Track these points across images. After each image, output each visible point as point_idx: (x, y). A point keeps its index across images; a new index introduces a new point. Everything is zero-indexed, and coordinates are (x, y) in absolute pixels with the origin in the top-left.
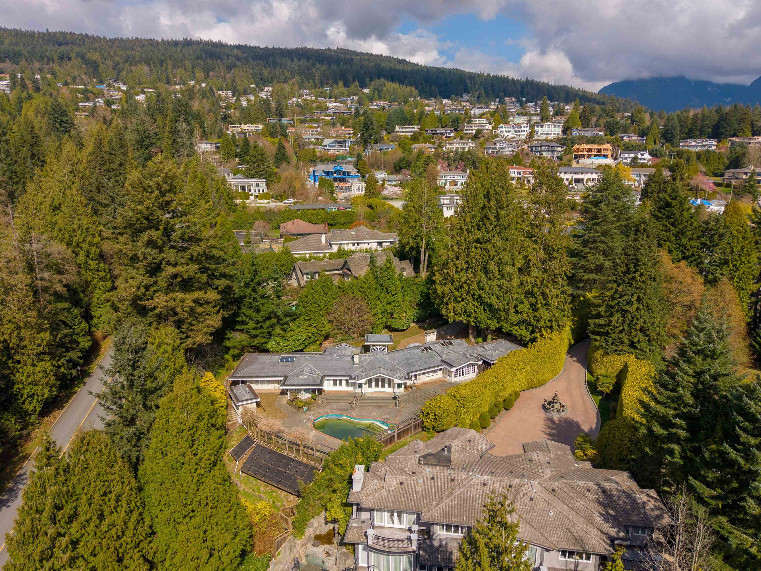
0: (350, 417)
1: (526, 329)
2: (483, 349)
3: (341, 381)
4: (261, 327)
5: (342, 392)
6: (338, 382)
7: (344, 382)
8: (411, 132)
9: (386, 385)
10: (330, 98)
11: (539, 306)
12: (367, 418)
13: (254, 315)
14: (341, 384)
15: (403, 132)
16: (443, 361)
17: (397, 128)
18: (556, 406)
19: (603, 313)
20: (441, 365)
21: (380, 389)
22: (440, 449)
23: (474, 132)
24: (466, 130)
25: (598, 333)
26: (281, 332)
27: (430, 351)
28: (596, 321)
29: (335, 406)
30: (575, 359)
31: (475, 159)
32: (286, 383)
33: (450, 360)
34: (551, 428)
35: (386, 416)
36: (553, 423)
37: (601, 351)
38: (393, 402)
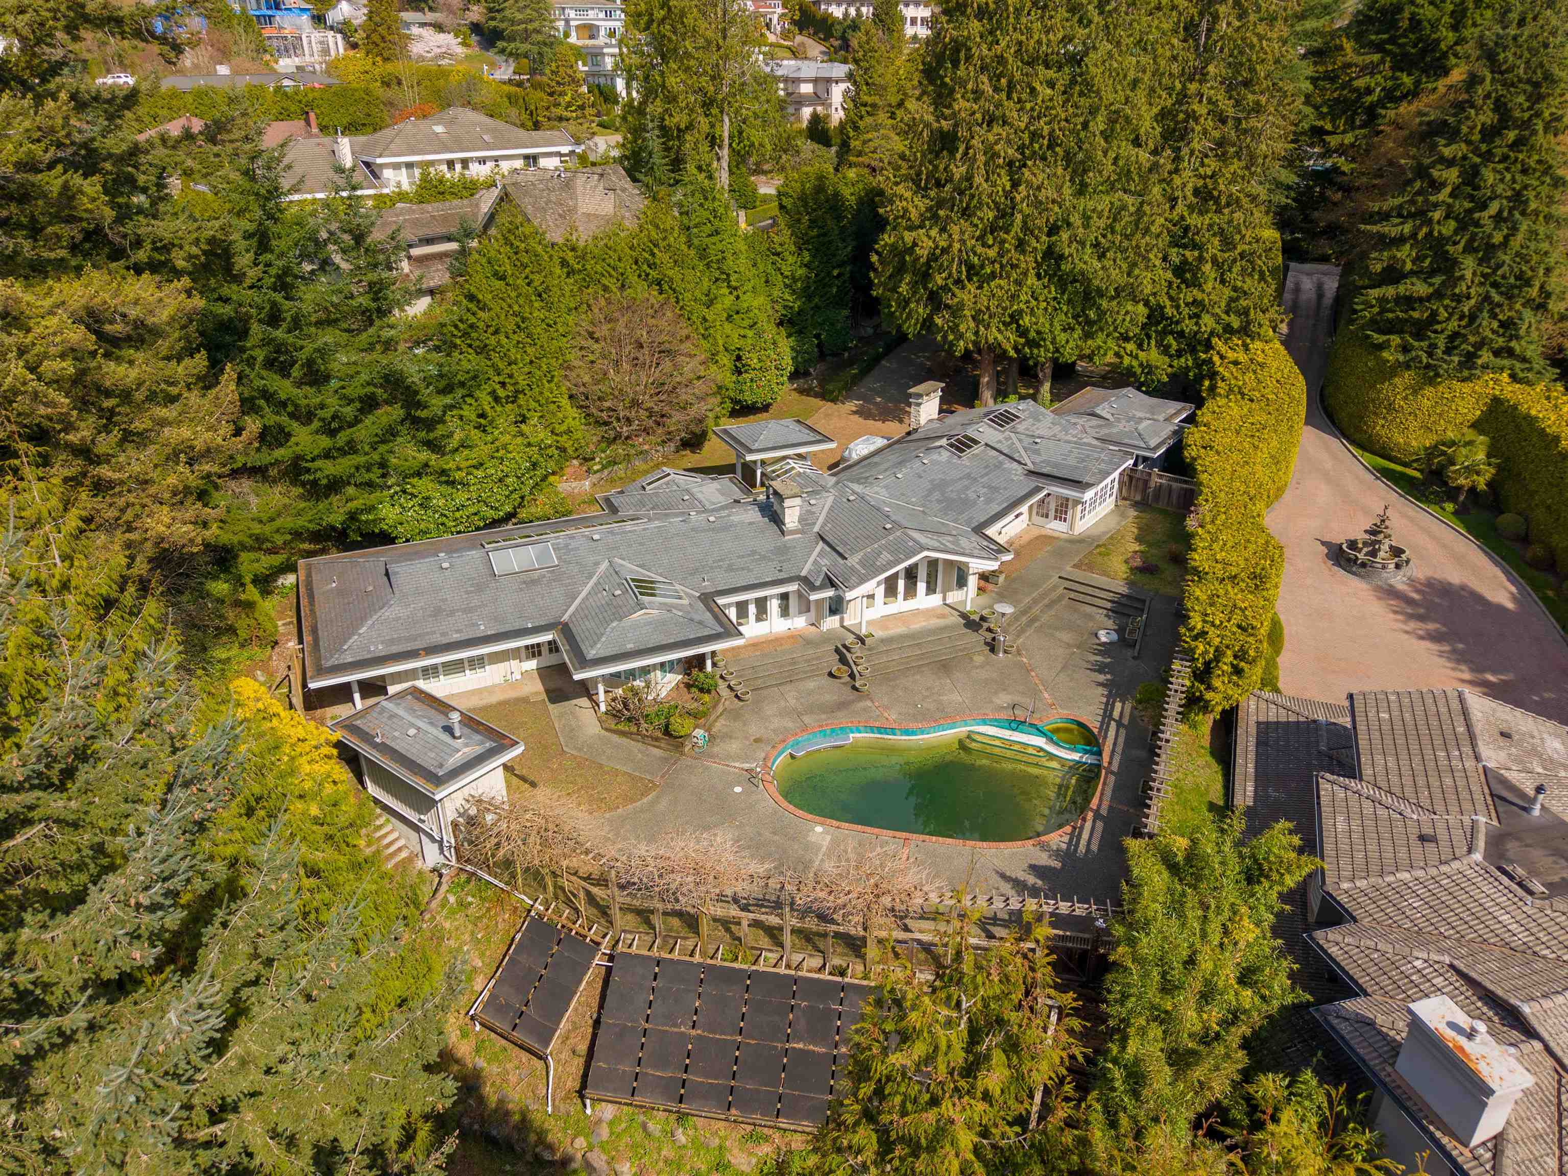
0: (880, 730)
1: (1159, 344)
2: (1095, 422)
3: (761, 604)
4: (351, 448)
5: (776, 641)
6: (752, 609)
7: (774, 606)
9: (921, 586)
12: (944, 717)
13: (307, 396)
14: (762, 615)
16: (1032, 473)
18: (1384, 552)
20: (1038, 489)
21: (900, 605)
25: (1390, 328)
26: (424, 455)
27: (976, 450)
28: (1390, 291)
29: (791, 697)
32: (591, 654)
33: (1056, 465)
34: (1421, 618)
35: (1004, 699)
36: (1409, 601)
37: (1408, 377)
38: (976, 639)
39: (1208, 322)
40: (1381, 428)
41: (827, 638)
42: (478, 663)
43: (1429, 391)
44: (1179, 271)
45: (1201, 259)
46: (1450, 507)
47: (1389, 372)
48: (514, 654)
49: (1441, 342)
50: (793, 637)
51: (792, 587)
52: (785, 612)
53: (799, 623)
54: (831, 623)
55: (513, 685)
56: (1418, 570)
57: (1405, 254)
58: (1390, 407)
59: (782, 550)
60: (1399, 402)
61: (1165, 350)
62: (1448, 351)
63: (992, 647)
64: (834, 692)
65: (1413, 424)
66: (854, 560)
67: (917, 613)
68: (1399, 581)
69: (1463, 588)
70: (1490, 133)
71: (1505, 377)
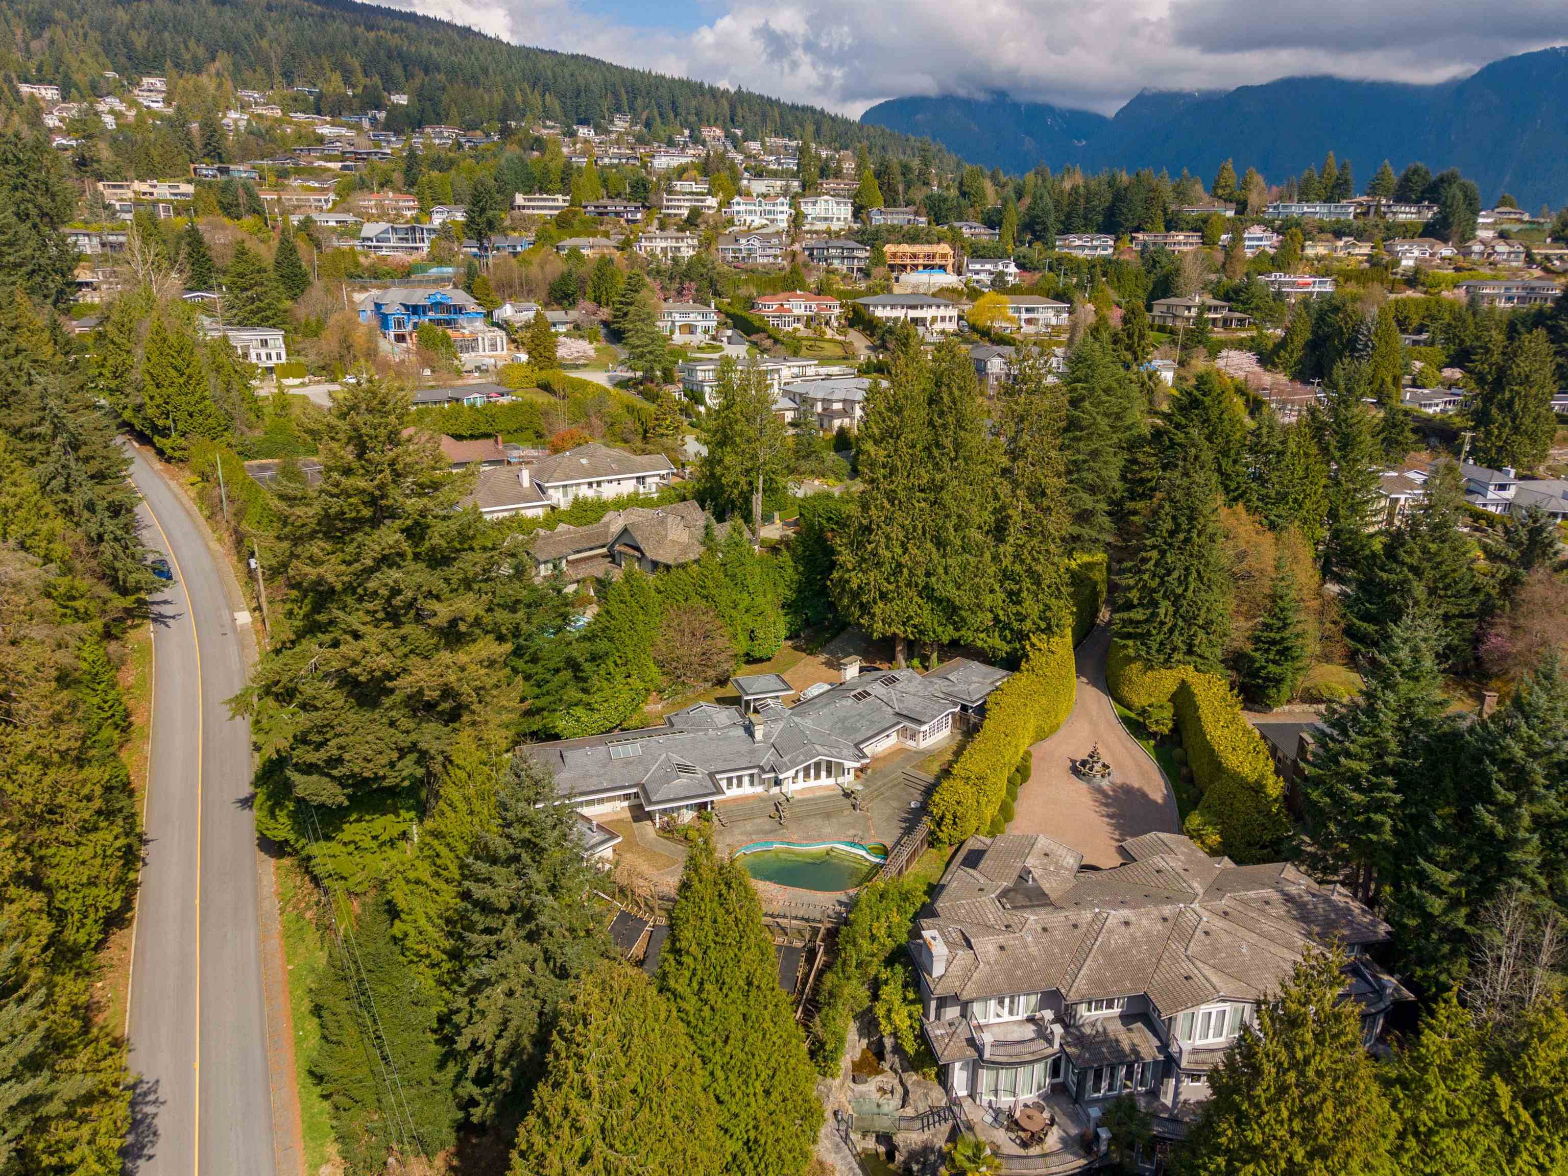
0: (789, 843)
1: (1000, 635)
2: (947, 683)
3: (740, 779)
4: (547, 693)
5: (745, 798)
6: (735, 781)
7: (746, 780)
8: (551, 208)
9: (823, 774)
10: (319, 112)
11: (1024, 594)
12: (821, 839)
14: (740, 784)
15: (534, 208)
16: (897, 714)
17: (519, 199)
18: (1097, 767)
19: (1136, 602)
20: (898, 723)
21: (812, 783)
22: (1015, 876)
23: (685, 213)
24: (668, 208)
25: (1129, 636)
26: (580, 695)
27: (869, 699)
28: (1125, 615)
29: (749, 826)
30: (1084, 680)
31: (716, 277)
32: (654, 799)
33: (911, 710)
34: (1107, 805)
35: (851, 832)
36: (1106, 795)
37: (1139, 665)
38: (847, 802)
39: (1028, 625)
40: (1126, 692)
41: (771, 798)
42: (600, 801)
43: (1149, 673)
44: (1010, 594)
45: (1020, 590)
46: (1152, 742)
47: (1129, 660)
48: (618, 798)
49: (1155, 646)
50: (755, 797)
51: (755, 771)
52: (752, 783)
53: (759, 789)
54: (775, 790)
55: (617, 813)
56: (1117, 778)
57: (1134, 595)
58: (1130, 680)
59: (752, 752)
60: (1134, 678)
61: (1004, 638)
62: (1158, 651)
63: (854, 807)
64: (767, 824)
65: (1143, 692)
66: (786, 759)
67: (820, 787)
68: (1105, 784)
69: (1139, 790)
70: (1172, 533)
71: (1191, 668)
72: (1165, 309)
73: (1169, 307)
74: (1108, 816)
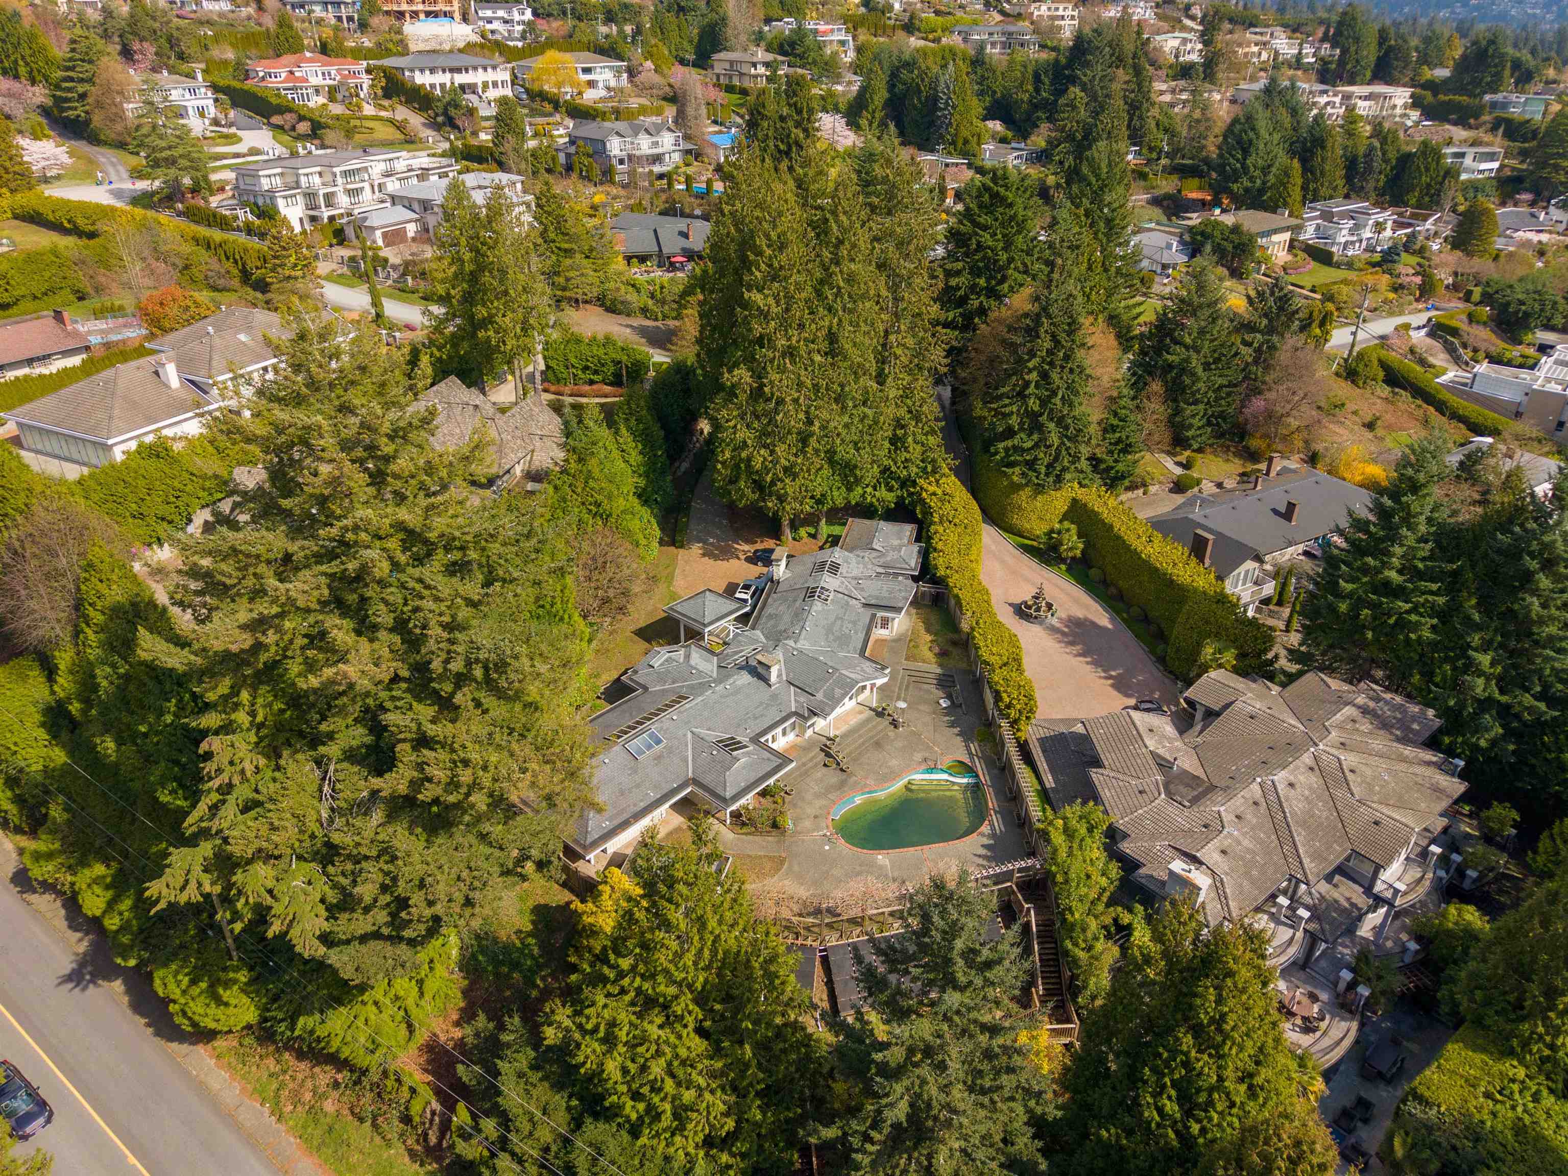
0: (868, 792)
1: (886, 486)
2: (875, 554)
12: (893, 775)
16: (866, 605)
18: (1043, 607)
20: (874, 616)
22: (1154, 765)
25: (1013, 465)
32: (728, 794)
34: (1072, 643)
35: (918, 757)
36: (1064, 634)
37: (1028, 491)
38: (885, 722)
39: (914, 470)
40: (1016, 520)
41: (811, 744)
43: (1039, 498)
46: (1063, 567)
47: (1016, 488)
49: (1043, 470)
50: (792, 747)
51: (794, 719)
52: (784, 733)
53: (792, 737)
54: (809, 733)
56: (1062, 614)
58: (1019, 508)
59: (774, 697)
60: (1024, 505)
62: (1047, 475)
63: (895, 724)
64: (832, 777)
65: (1034, 517)
66: (820, 696)
67: (848, 713)
68: (1054, 621)
69: (1086, 619)
70: (1050, 352)
71: (1076, 485)
72: (728, 66)
73: (732, 63)
74: (1080, 655)
